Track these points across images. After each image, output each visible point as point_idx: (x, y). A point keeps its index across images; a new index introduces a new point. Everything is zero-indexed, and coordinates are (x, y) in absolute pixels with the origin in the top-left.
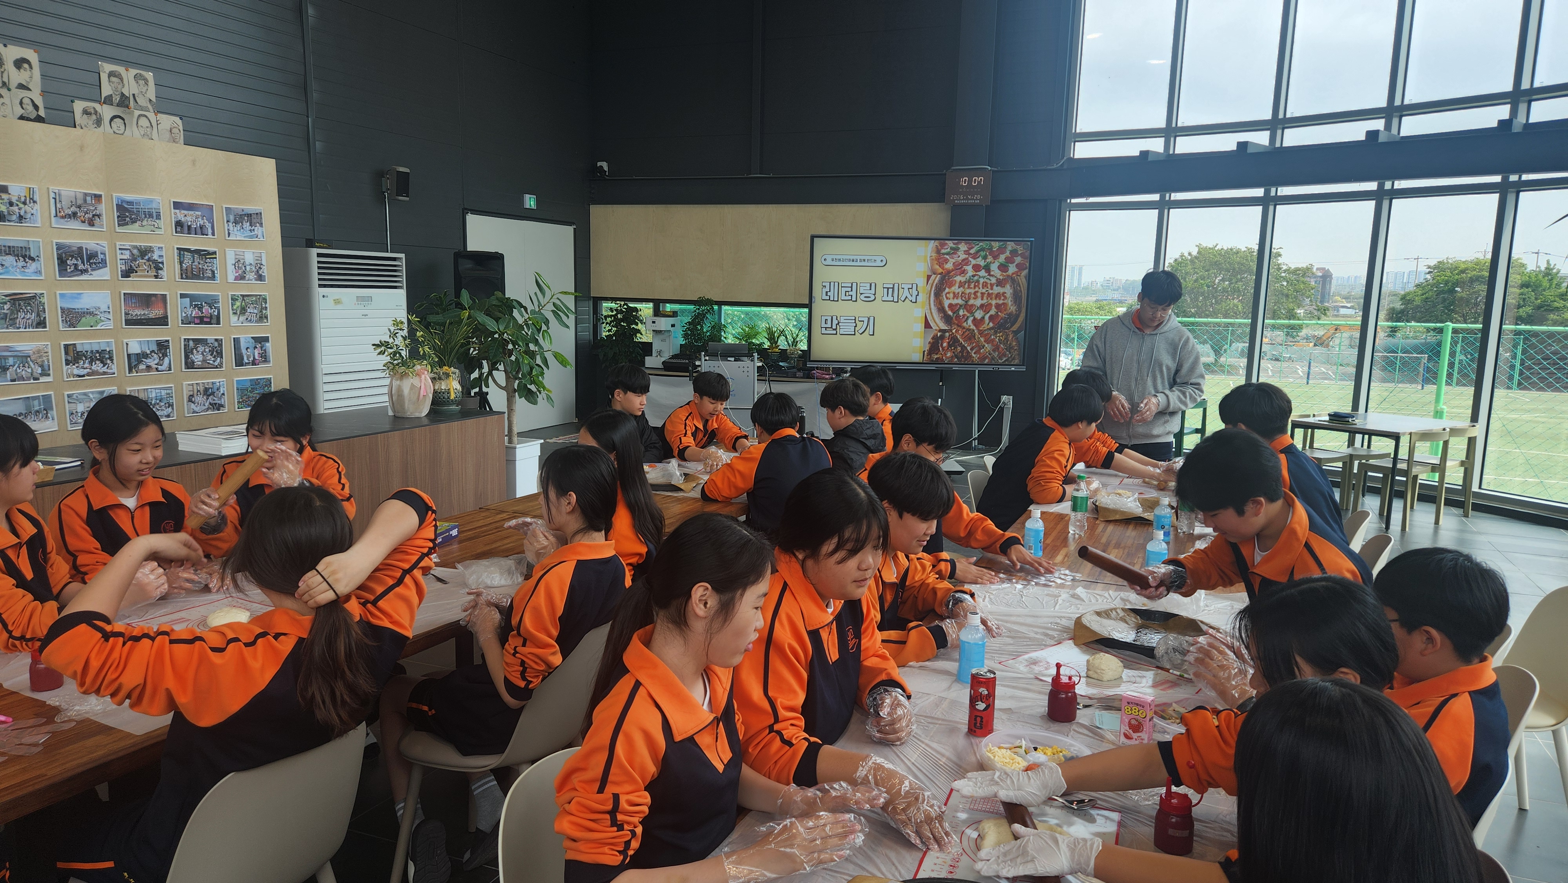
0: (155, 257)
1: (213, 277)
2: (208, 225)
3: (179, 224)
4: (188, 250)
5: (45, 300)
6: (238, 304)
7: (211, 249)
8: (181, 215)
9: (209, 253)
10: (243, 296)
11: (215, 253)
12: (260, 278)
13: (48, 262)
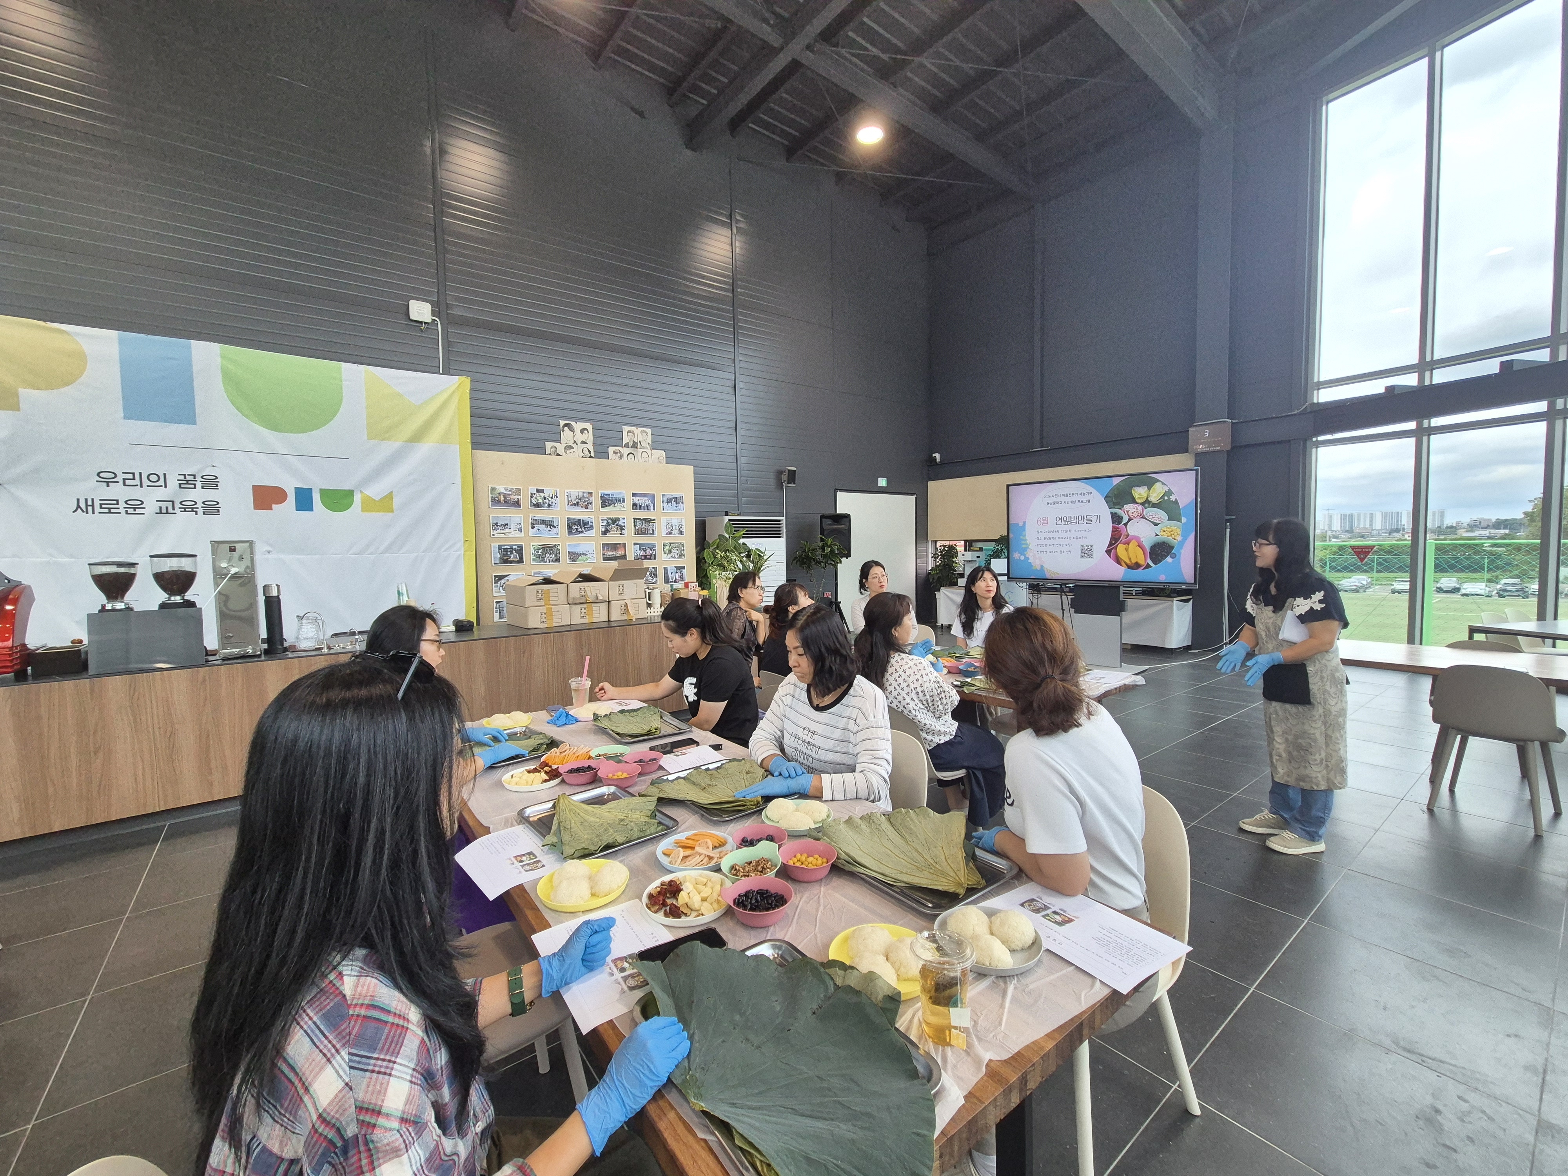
0: (621, 523)
1: (653, 533)
2: (652, 505)
3: (635, 505)
4: (640, 519)
5: (560, 548)
6: (667, 548)
7: (653, 518)
8: (636, 500)
9: (651, 520)
10: (670, 543)
11: (655, 520)
12: (681, 533)
13: (562, 528)
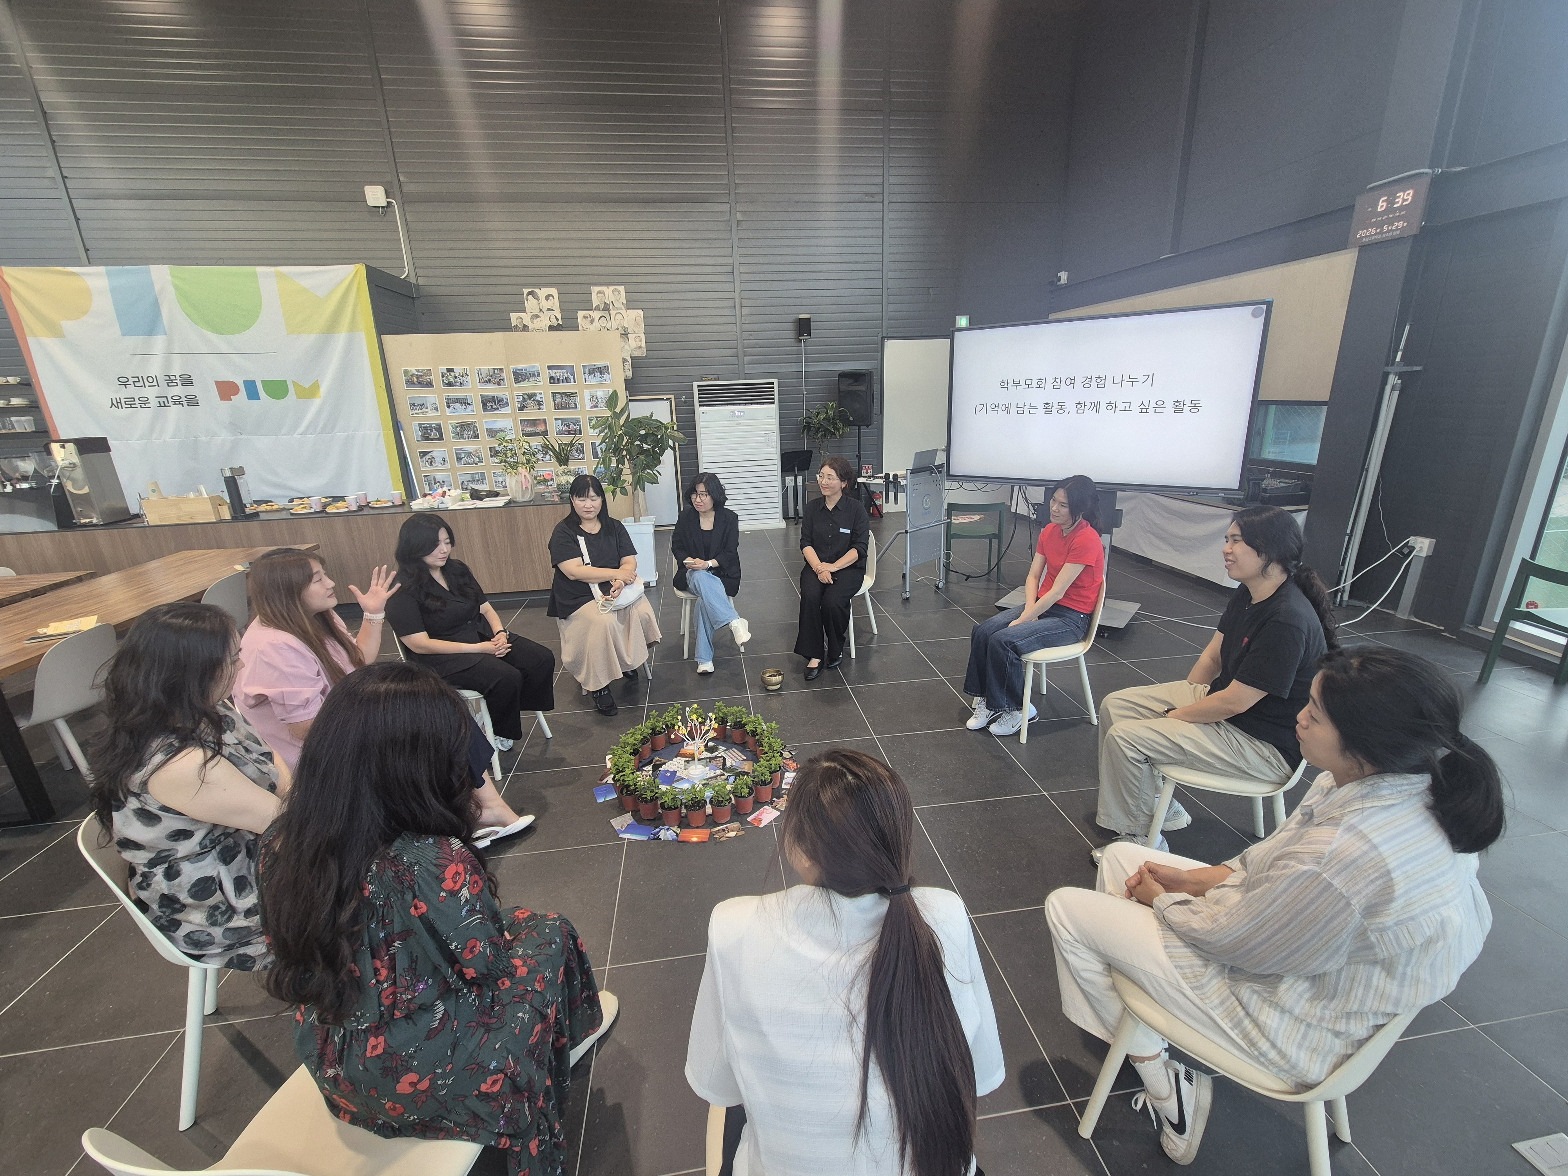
0: (538, 398)
1: (576, 407)
2: (571, 377)
3: (551, 378)
4: (559, 393)
5: (477, 425)
6: (593, 422)
7: (574, 391)
8: (552, 373)
9: (572, 393)
10: (597, 417)
11: (576, 393)
13: (477, 405)
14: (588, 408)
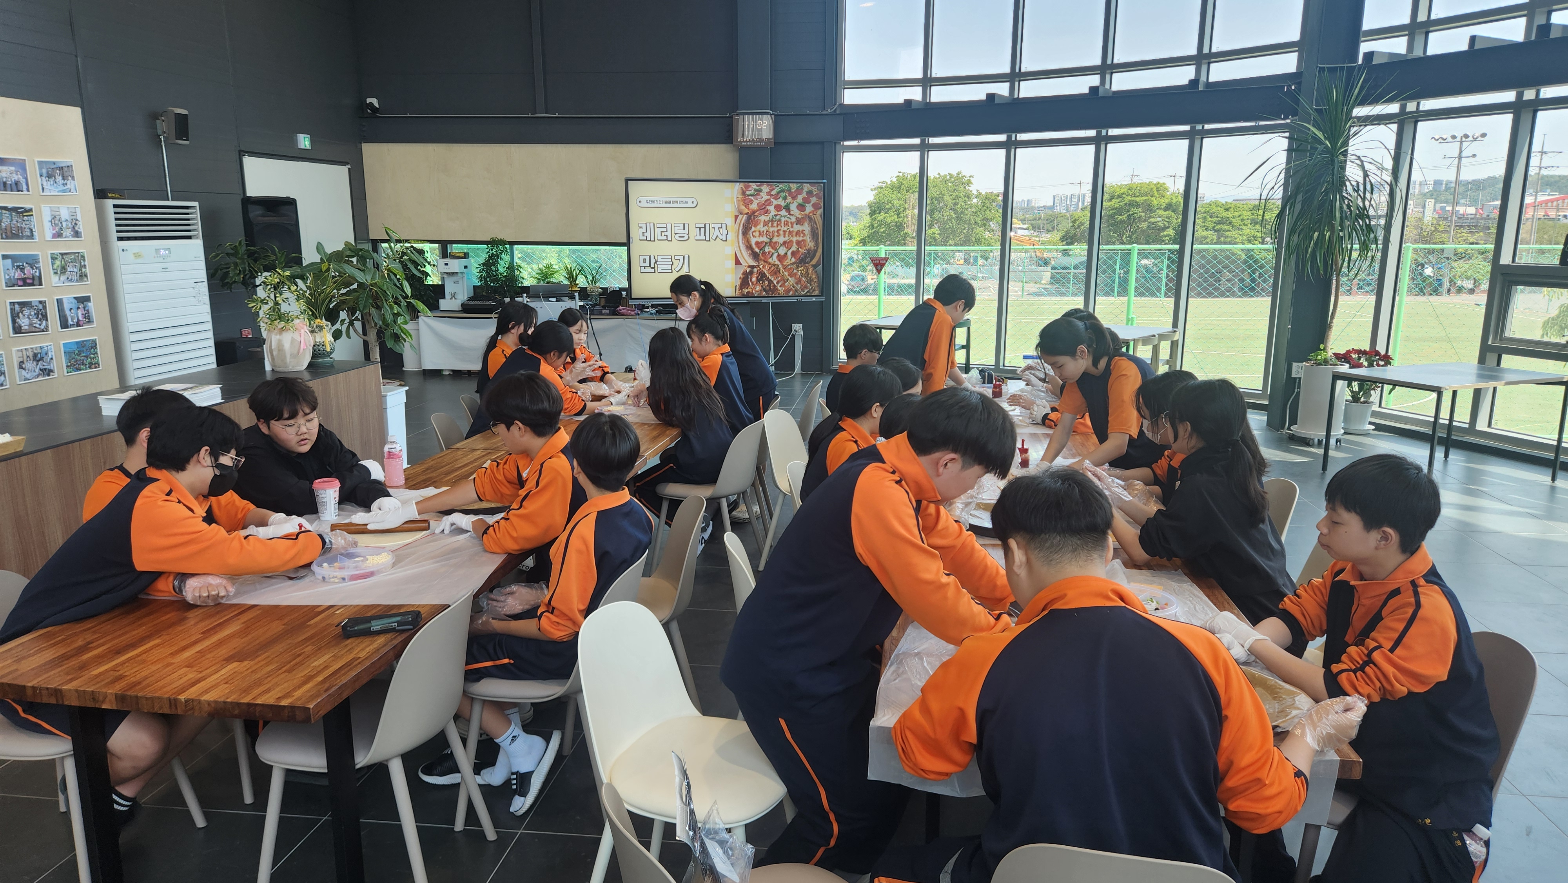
1: (32, 236)
2: (23, 181)
4: (5, 208)
6: (58, 263)
9: (26, 211)
10: (62, 254)
12: (77, 234)
14: (48, 236)
